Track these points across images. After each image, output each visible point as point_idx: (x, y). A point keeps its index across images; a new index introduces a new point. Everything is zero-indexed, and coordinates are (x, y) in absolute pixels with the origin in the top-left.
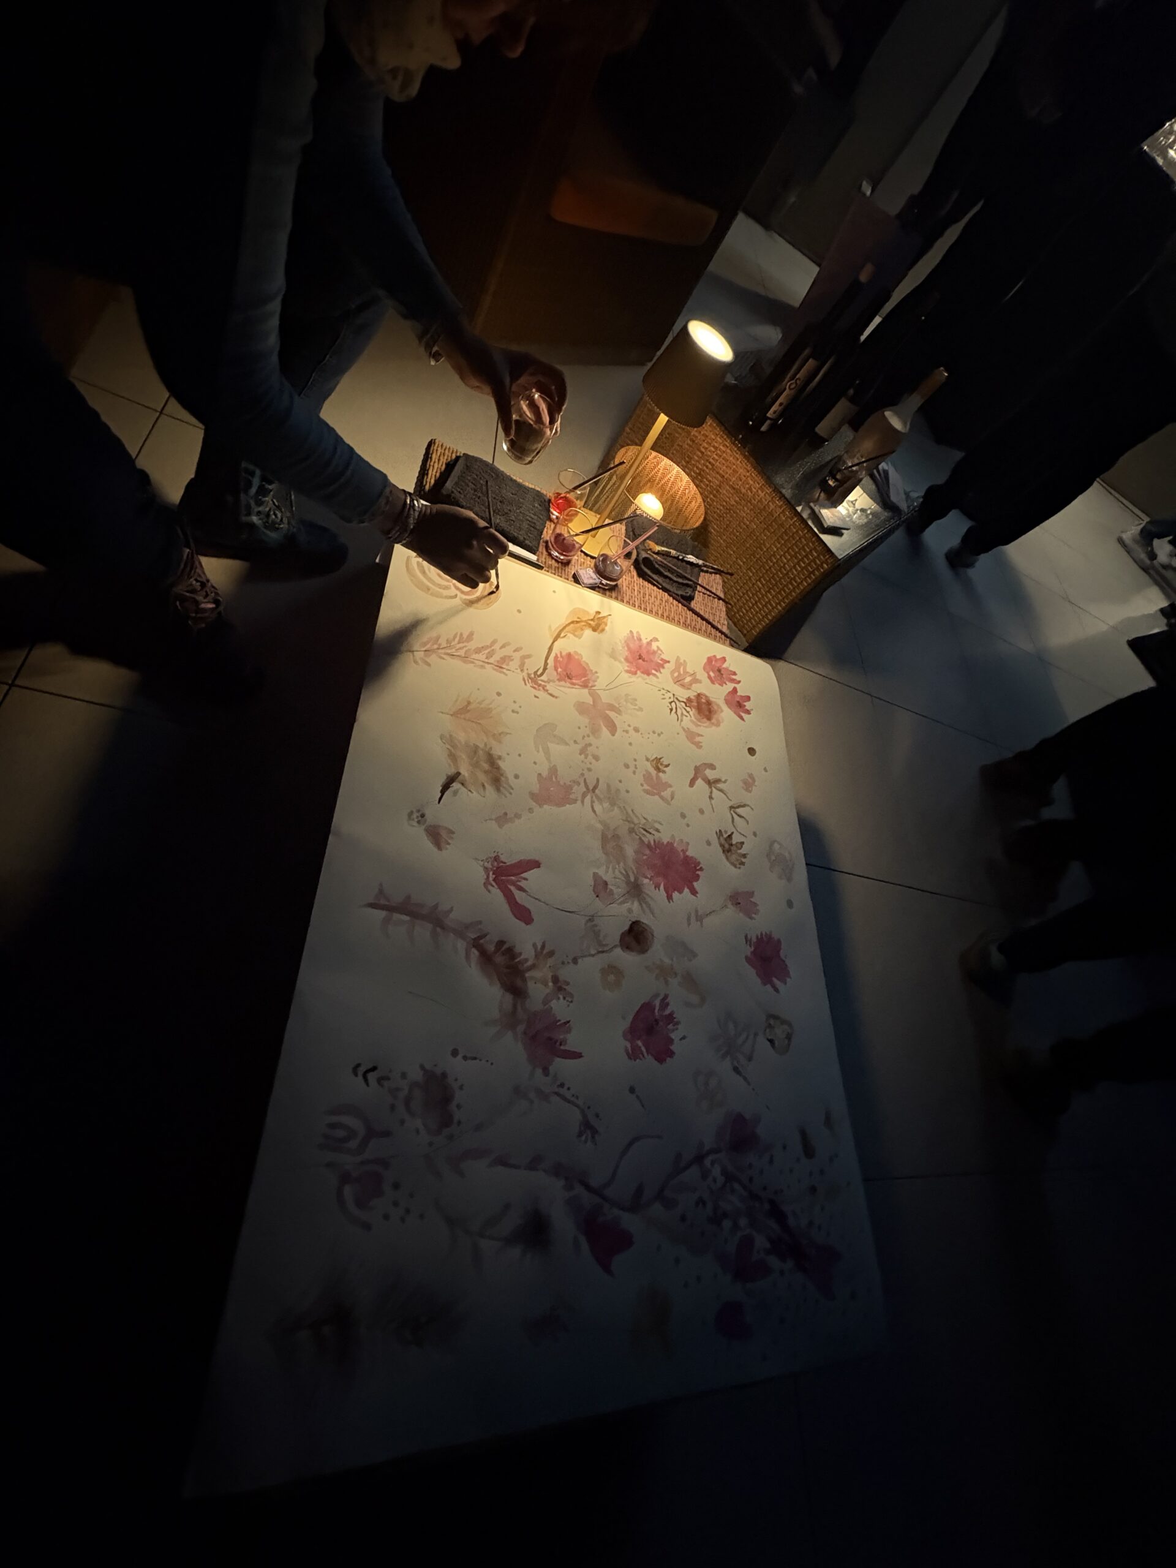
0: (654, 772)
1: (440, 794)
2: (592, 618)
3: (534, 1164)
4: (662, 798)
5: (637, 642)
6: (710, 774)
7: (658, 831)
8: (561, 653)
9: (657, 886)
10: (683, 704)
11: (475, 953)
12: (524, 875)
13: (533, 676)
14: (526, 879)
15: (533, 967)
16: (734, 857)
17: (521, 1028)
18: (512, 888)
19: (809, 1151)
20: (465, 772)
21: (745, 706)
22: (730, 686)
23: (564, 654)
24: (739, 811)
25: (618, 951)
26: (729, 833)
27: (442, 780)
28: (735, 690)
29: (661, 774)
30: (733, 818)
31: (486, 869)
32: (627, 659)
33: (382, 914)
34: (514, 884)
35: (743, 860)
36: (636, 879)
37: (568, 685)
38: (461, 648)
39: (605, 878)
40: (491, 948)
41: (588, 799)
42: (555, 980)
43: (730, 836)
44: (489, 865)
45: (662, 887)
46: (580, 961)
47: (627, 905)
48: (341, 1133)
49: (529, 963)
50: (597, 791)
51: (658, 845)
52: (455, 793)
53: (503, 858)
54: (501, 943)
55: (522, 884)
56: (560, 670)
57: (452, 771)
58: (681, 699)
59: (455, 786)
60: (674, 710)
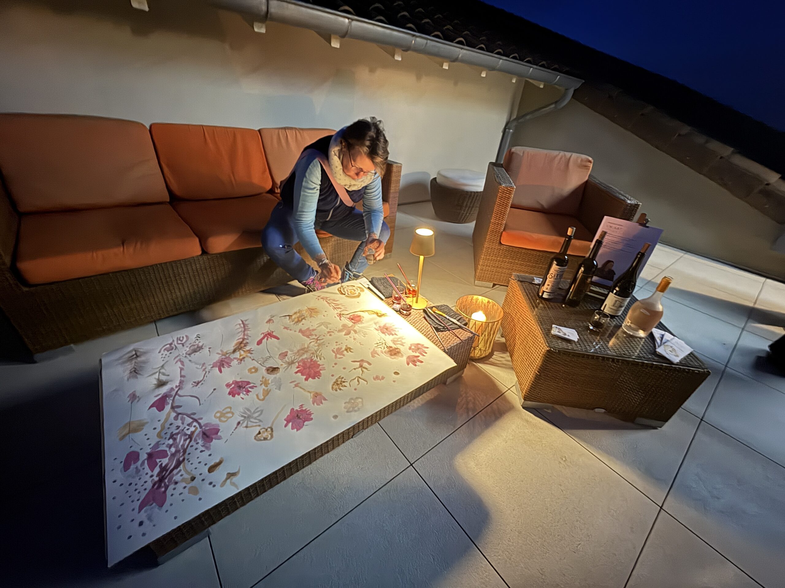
0: (344, 349)
1: (282, 316)
2: (382, 313)
4: (336, 356)
5: (391, 326)
6: (366, 365)
7: (320, 359)
8: (358, 314)
9: (298, 368)
10: (386, 346)
11: (241, 340)
12: (273, 339)
13: (341, 314)
16: (336, 386)
17: (224, 357)
18: (266, 338)
19: (211, 469)
20: (294, 317)
21: (416, 363)
22: (417, 354)
24: (360, 380)
25: (264, 368)
26: (346, 381)
27: (287, 315)
28: (418, 357)
29: (345, 352)
30: (354, 379)
32: (380, 327)
35: (338, 390)
36: (296, 362)
37: (349, 320)
38: (330, 301)
41: (312, 340)
42: (244, 358)
44: (269, 332)
46: (254, 361)
47: (283, 364)
48: (181, 339)
49: (245, 350)
50: (319, 341)
51: (315, 362)
52: (286, 318)
54: (247, 343)
55: (269, 339)
56: (352, 317)
57: (291, 315)
60: (378, 345)
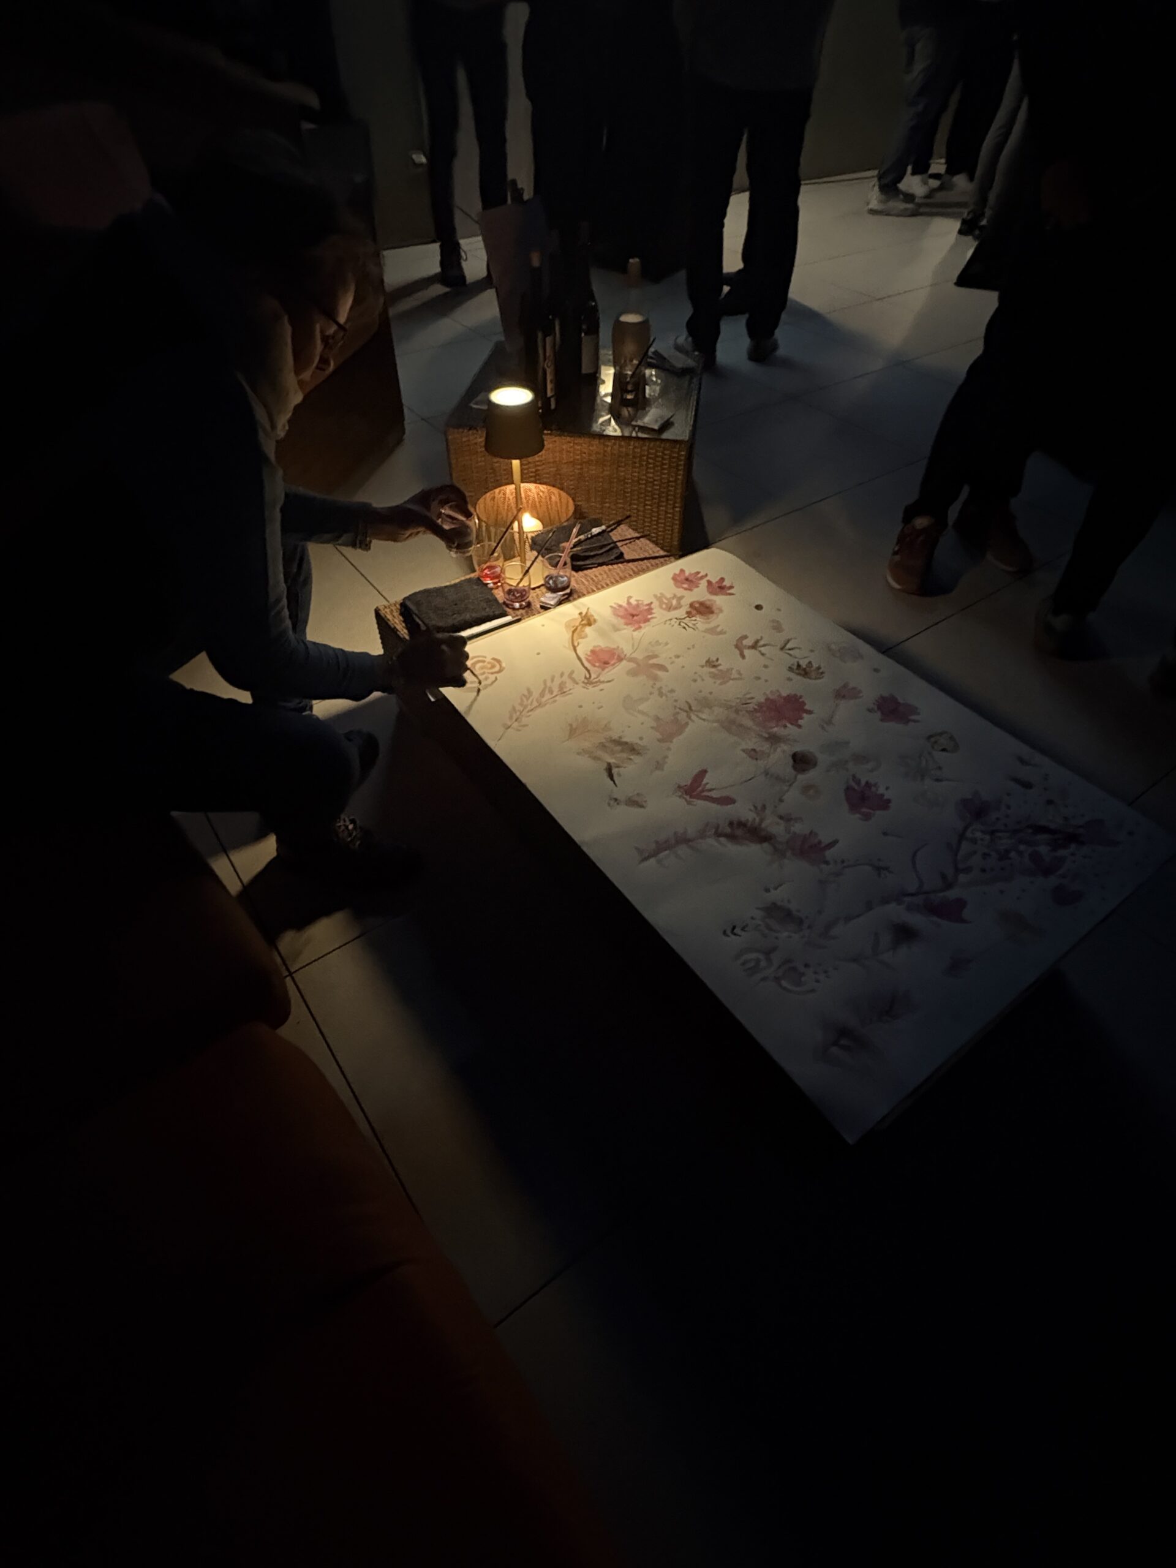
0: (713, 670)
1: (612, 782)
2: (580, 620)
3: (869, 906)
4: (733, 679)
5: (621, 609)
6: (748, 642)
7: (753, 698)
8: (586, 654)
9: (785, 726)
10: (688, 619)
11: (722, 839)
12: (705, 781)
13: (586, 681)
14: (707, 784)
15: (762, 820)
16: (813, 675)
17: (789, 854)
18: (706, 794)
19: (1027, 785)
20: (612, 761)
21: (725, 586)
22: (703, 584)
23: (589, 653)
24: (788, 646)
25: (800, 777)
26: (796, 664)
27: (605, 775)
28: (709, 582)
29: (719, 668)
30: (788, 654)
31: (680, 797)
32: (627, 624)
33: (652, 861)
34: (703, 791)
35: (821, 671)
36: (769, 733)
37: (610, 668)
38: (532, 702)
39: (750, 748)
40: (728, 830)
41: (693, 717)
42: (781, 817)
43: (799, 666)
44: (680, 794)
45: (788, 725)
46: (784, 797)
47: (779, 750)
48: (752, 964)
49: (757, 820)
50: (693, 708)
51: (760, 705)
52: (619, 775)
53: (683, 784)
54: (731, 824)
55: (708, 787)
56: (597, 664)
57: (605, 765)
58: (683, 617)
59: (615, 771)
60: (687, 627)
